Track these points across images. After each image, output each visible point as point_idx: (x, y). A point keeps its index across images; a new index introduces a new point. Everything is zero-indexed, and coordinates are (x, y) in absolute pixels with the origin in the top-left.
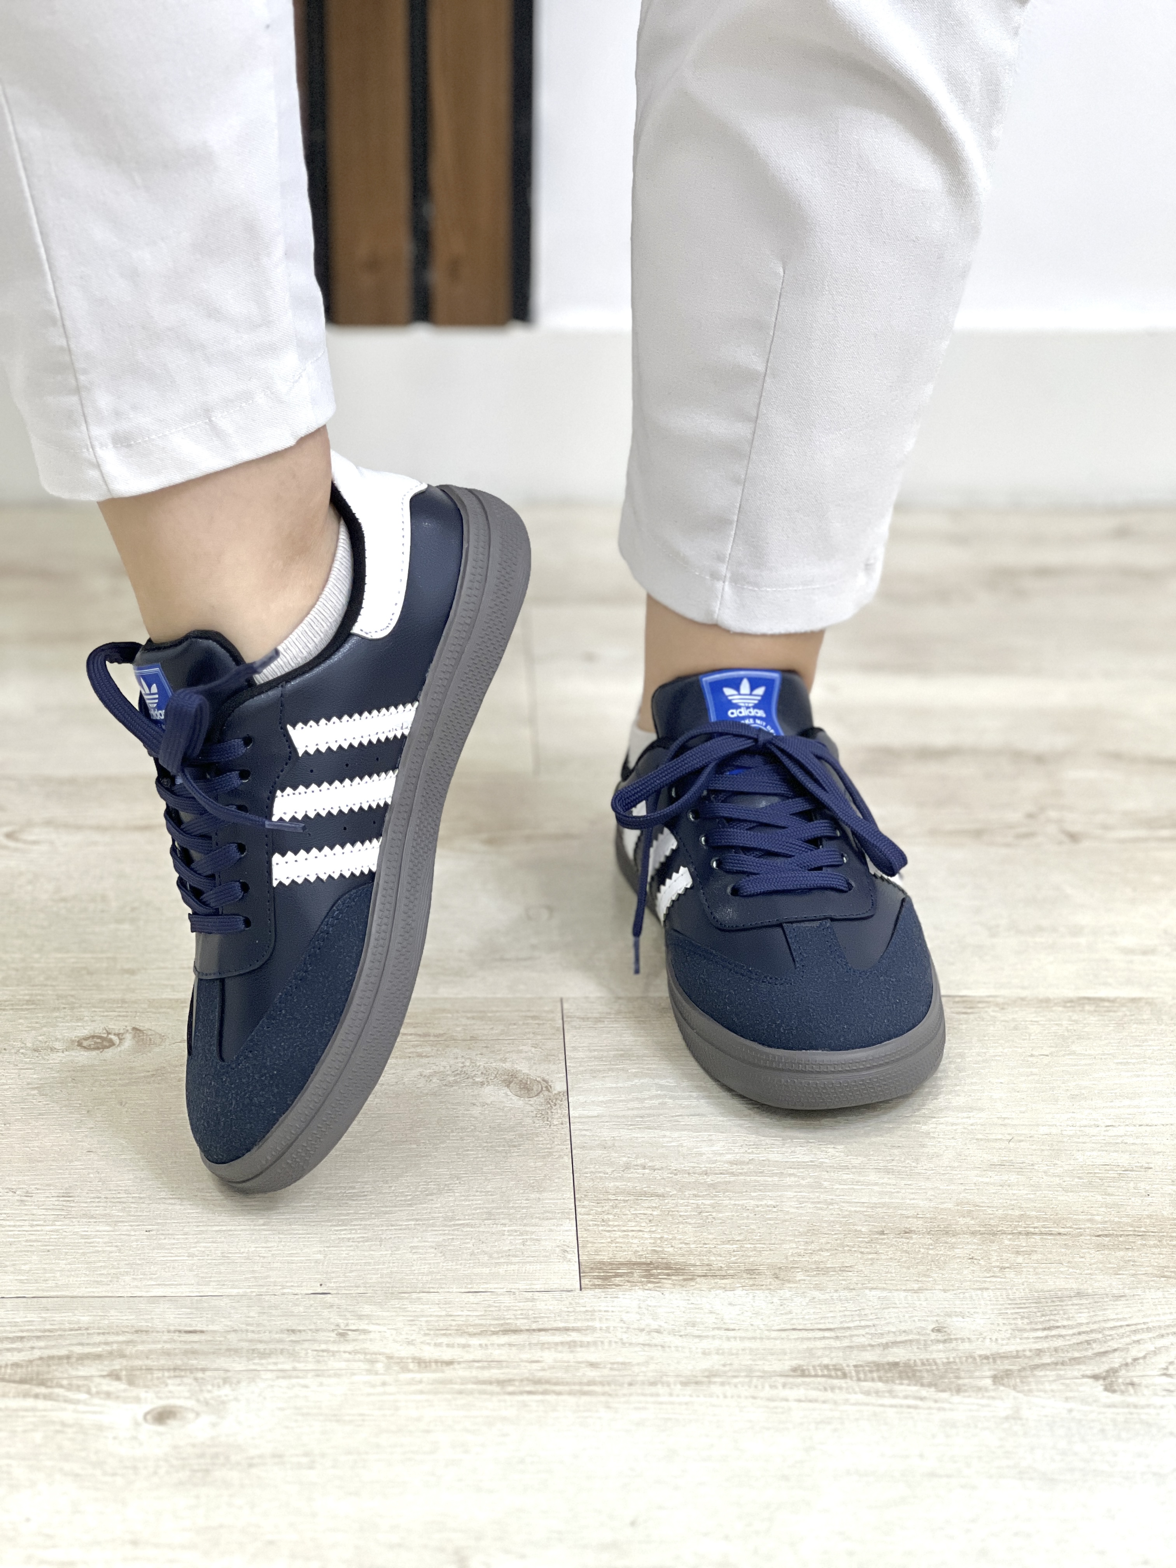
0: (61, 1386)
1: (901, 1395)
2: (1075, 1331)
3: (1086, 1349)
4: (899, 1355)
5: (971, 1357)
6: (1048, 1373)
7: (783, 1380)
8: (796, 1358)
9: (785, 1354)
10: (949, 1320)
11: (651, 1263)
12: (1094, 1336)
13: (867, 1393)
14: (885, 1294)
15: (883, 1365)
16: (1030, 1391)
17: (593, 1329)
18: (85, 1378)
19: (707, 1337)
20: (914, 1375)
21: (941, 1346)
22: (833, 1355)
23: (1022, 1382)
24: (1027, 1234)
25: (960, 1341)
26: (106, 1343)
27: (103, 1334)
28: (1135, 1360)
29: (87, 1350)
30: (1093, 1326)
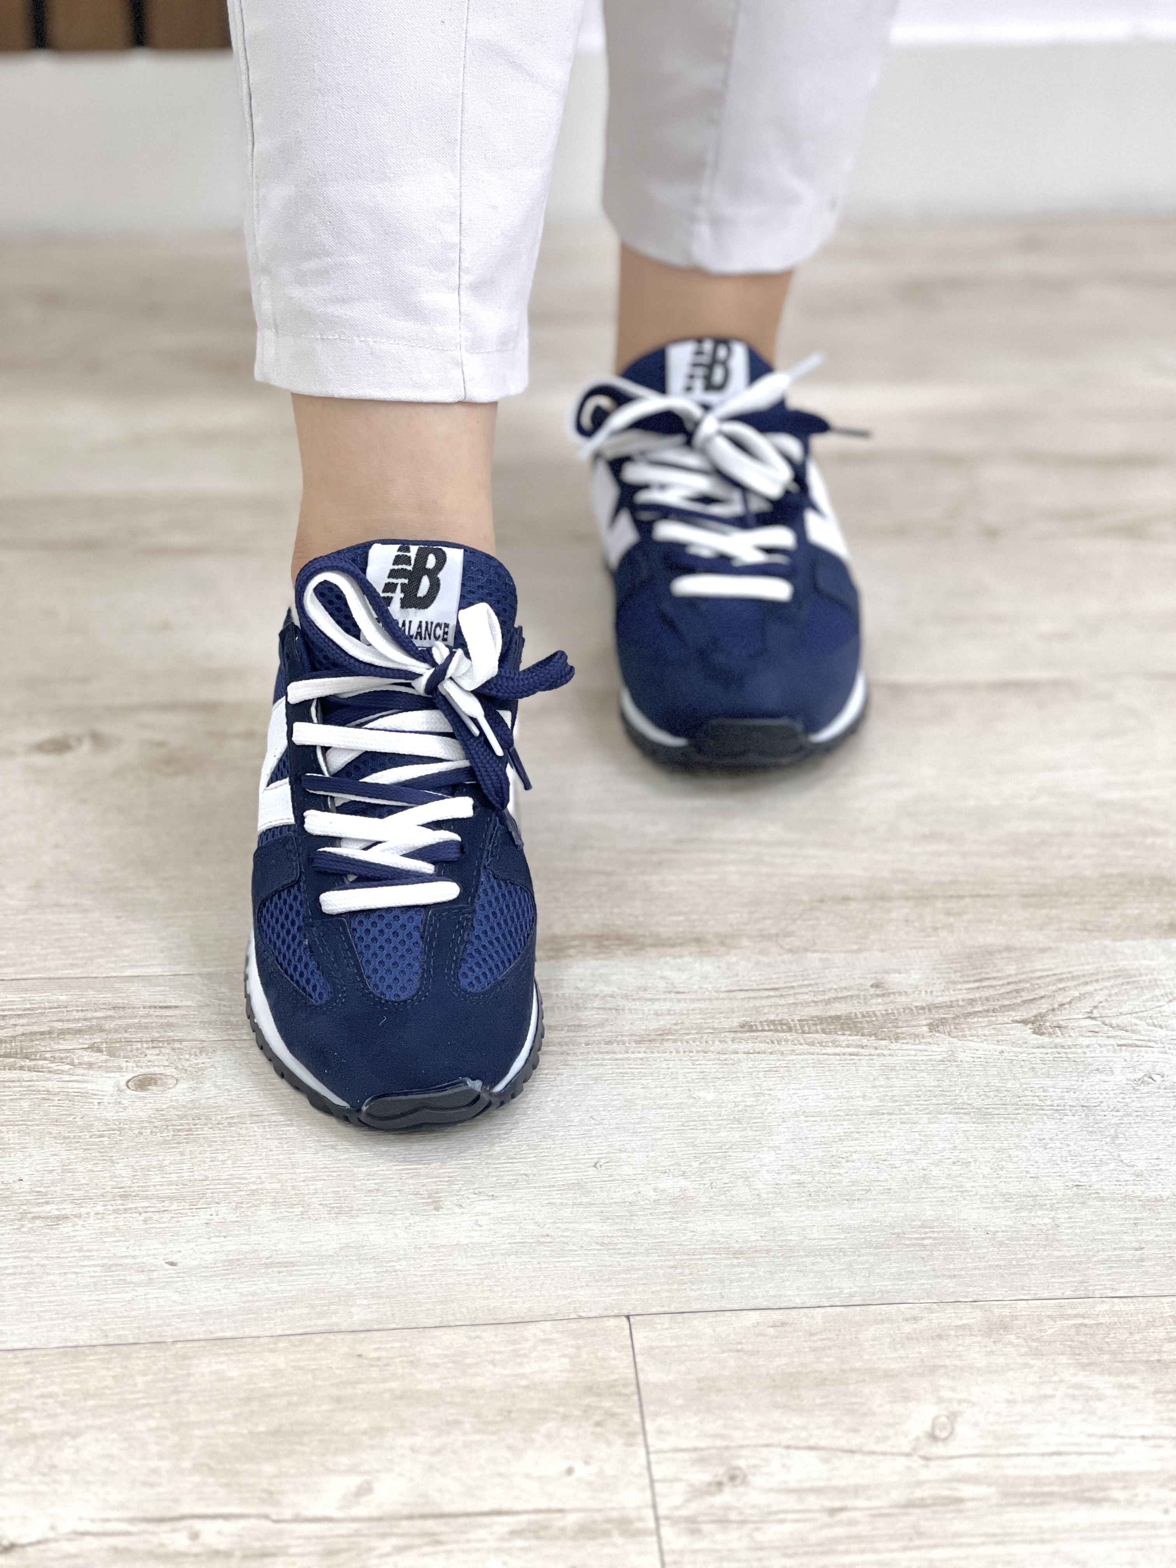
0: (45, 1059)
1: (844, 1044)
2: (1005, 981)
3: (1015, 998)
4: (840, 1009)
5: (908, 1009)
6: (980, 1019)
7: (732, 1035)
8: (743, 1016)
9: (733, 1012)
10: (886, 976)
11: (602, 935)
12: (1022, 985)
13: (812, 1044)
14: (825, 956)
15: (826, 1018)
16: (964, 1036)
18: (68, 1051)
19: (658, 1000)
20: (855, 1026)
21: (880, 1000)
22: (778, 1011)
23: (955, 1028)
24: (958, 897)
25: (897, 995)
26: (85, 1020)
27: (82, 1011)
28: (1061, 1005)
29: (67, 1026)
30: (1021, 977)
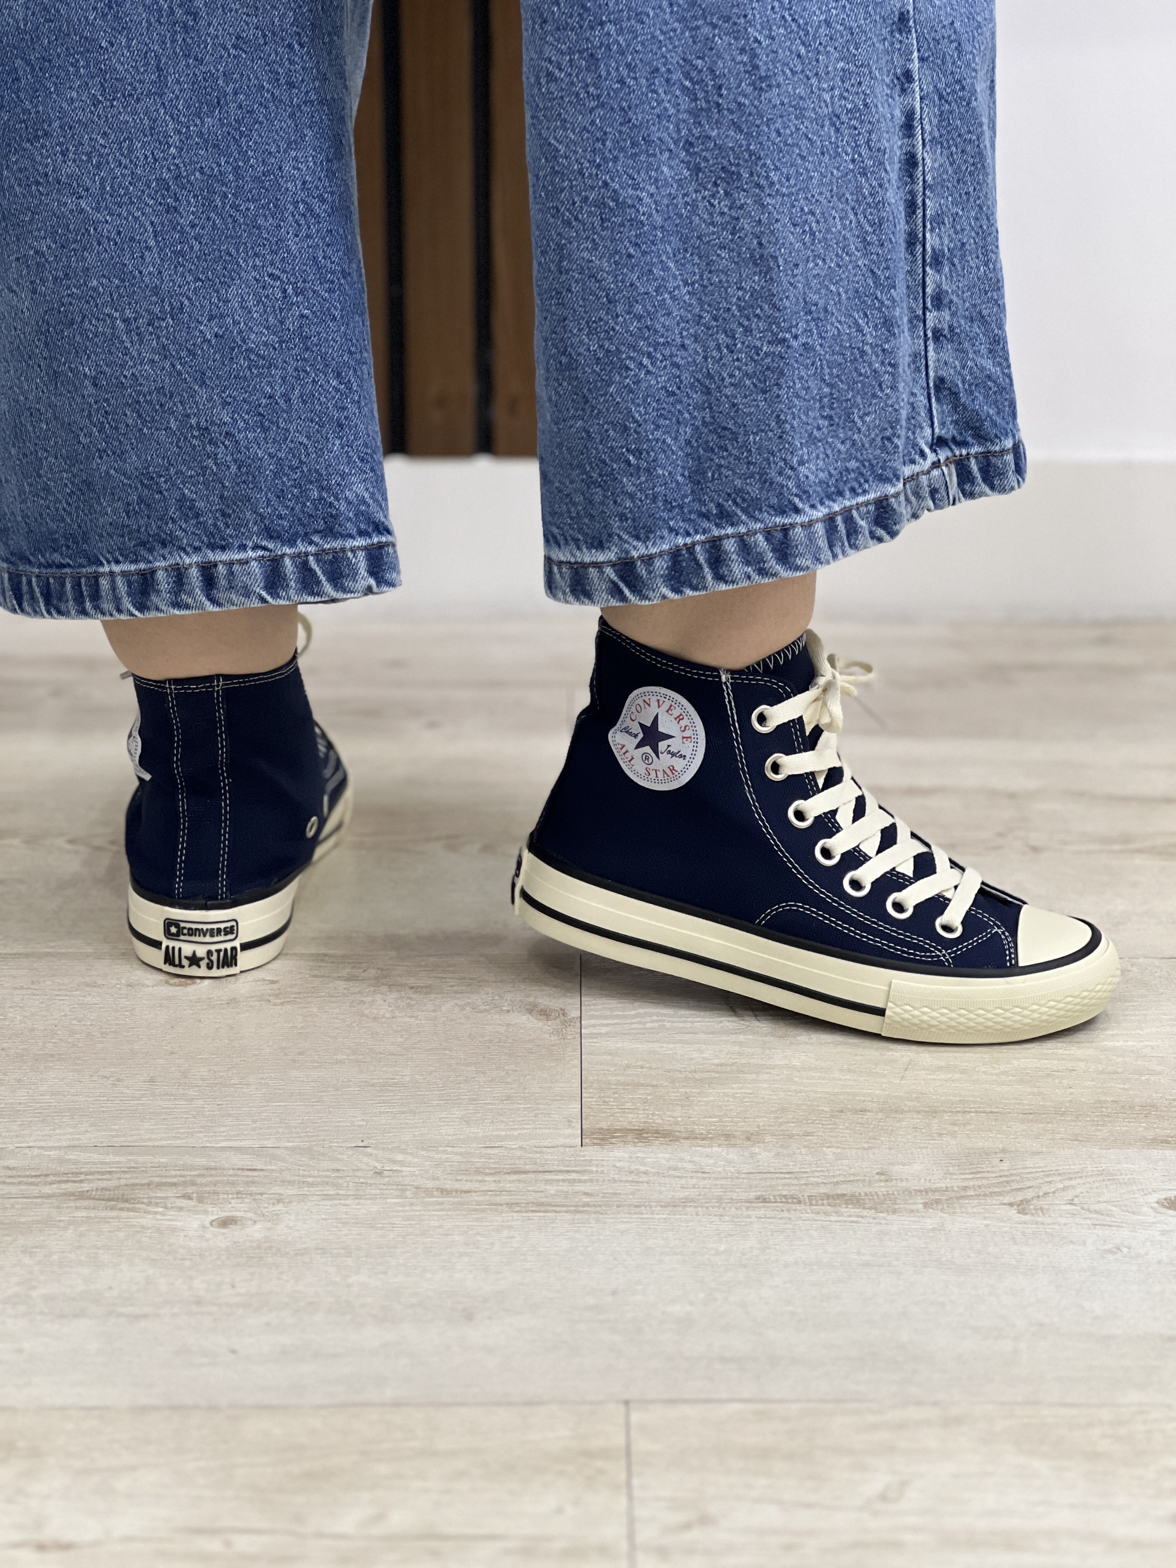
0: (143, 1203)
1: (846, 1214)
3: (1005, 1187)
4: (846, 1189)
5: (907, 1191)
6: (971, 1201)
7: (748, 1205)
8: (759, 1191)
9: (751, 1188)
10: (891, 1167)
11: (643, 1129)
12: (1013, 1178)
13: (818, 1213)
15: (833, 1196)
16: (955, 1213)
17: (592, 1172)
18: (163, 1198)
19: (686, 1177)
20: (858, 1202)
21: (882, 1184)
22: (791, 1189)
23: (948, 1207)
24: (965, 1112)
26: (180, 1176)
27: (179, 1170)
28: (1046, 1194)
29: (164, 1180)
30: (1011, 1172)
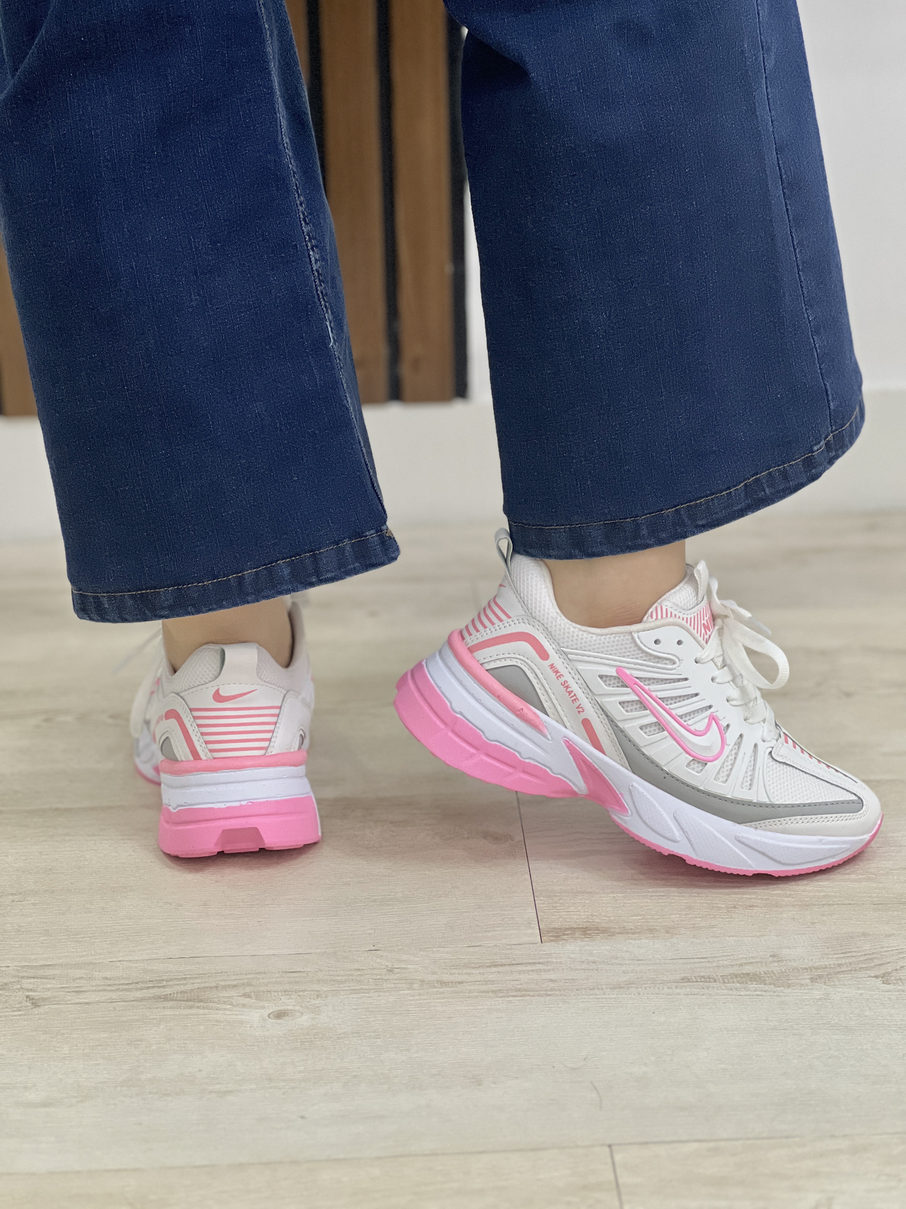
0: (214, 1002)
2: (862, 953)
7: (676, 984)
11: (586, 928)
13: (731, 989)
15: (740, 975)
16: (835, 985)
17: (553, 963)
18: (229, 997)
21: (776, 964)
25: (788, 961)
26: (239, 979)
27: (237, 974)
28: (902, 967)
29: (228, 983)
30: (873, 951)
